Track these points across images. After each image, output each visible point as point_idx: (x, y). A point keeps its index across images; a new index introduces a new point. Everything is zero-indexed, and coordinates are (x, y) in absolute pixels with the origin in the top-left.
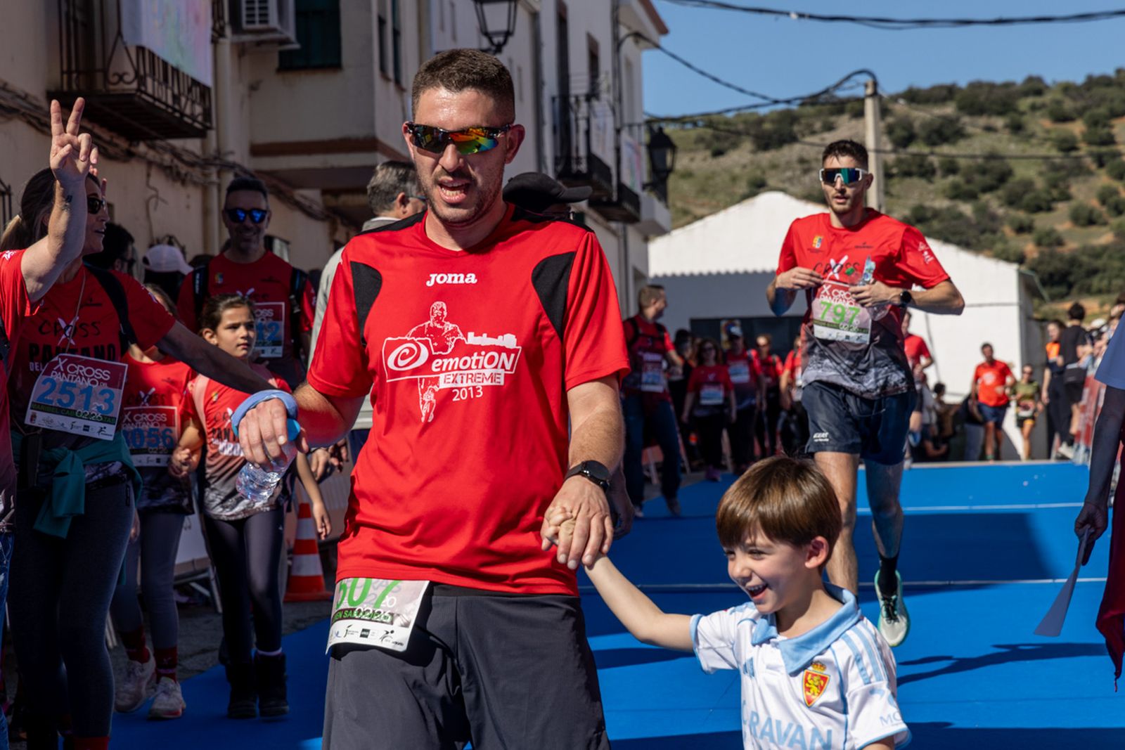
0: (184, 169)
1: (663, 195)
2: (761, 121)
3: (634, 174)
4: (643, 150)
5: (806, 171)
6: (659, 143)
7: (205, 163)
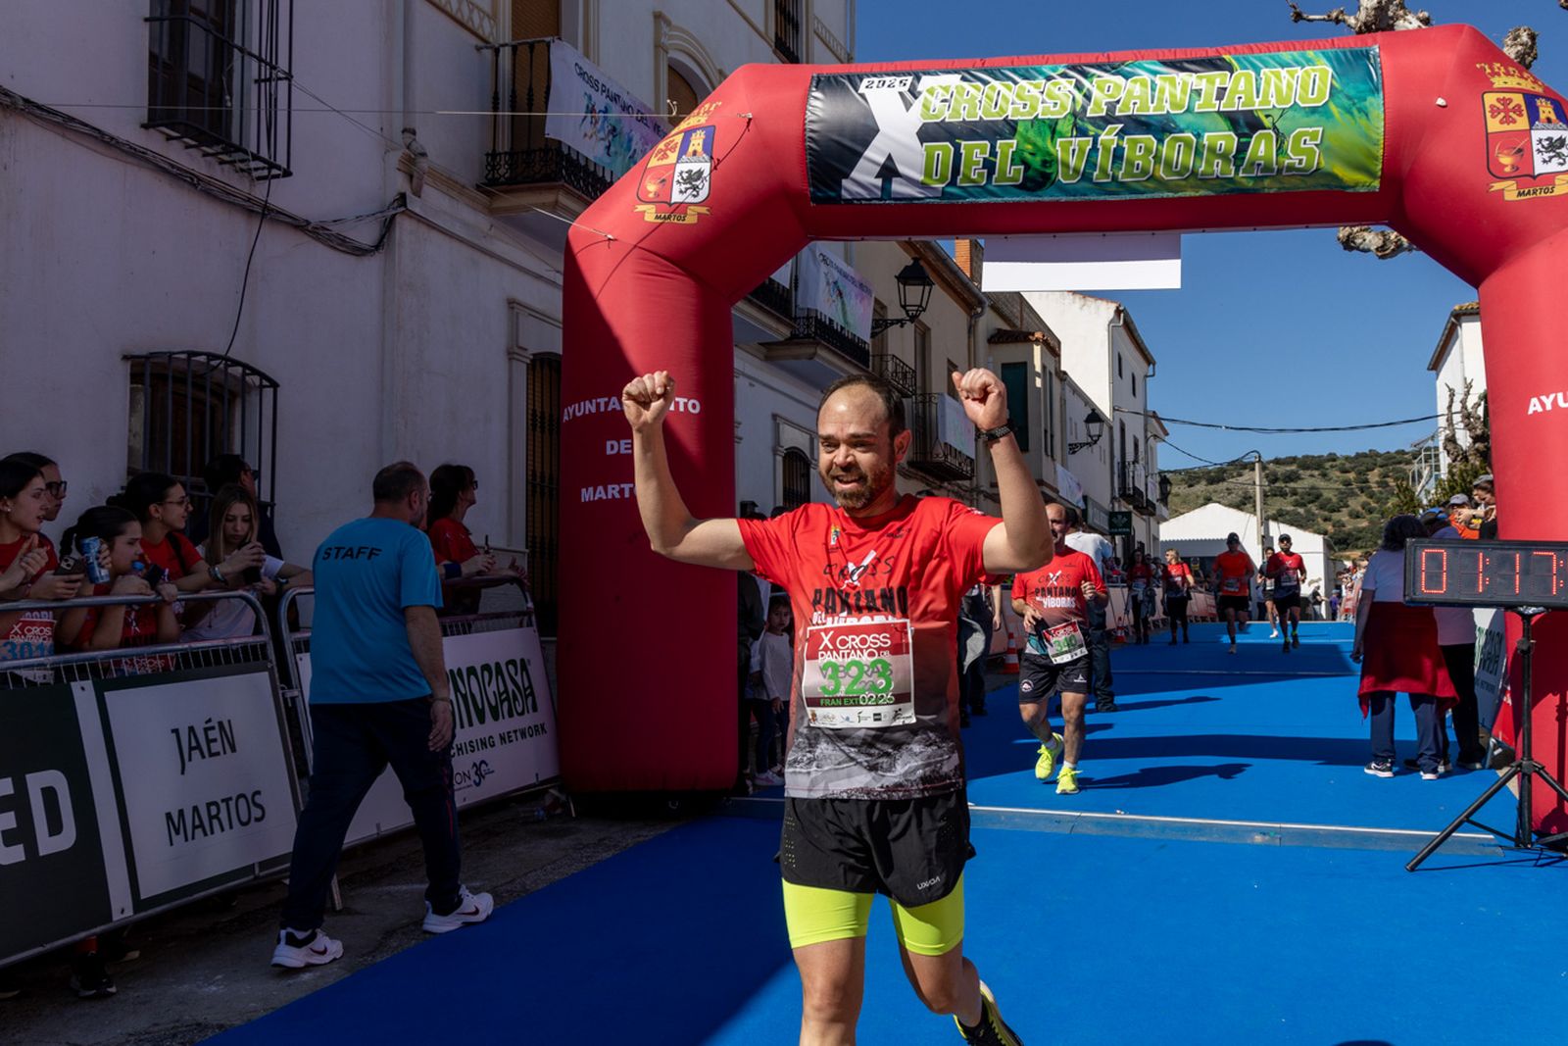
0: (963, 493)
1: (1166, 504)
2: (1210, 472)
3: (1153, 495)
4: (1157, 485)
5: (1229, 494)
6: (1164, 482)
7: (972, 490)
